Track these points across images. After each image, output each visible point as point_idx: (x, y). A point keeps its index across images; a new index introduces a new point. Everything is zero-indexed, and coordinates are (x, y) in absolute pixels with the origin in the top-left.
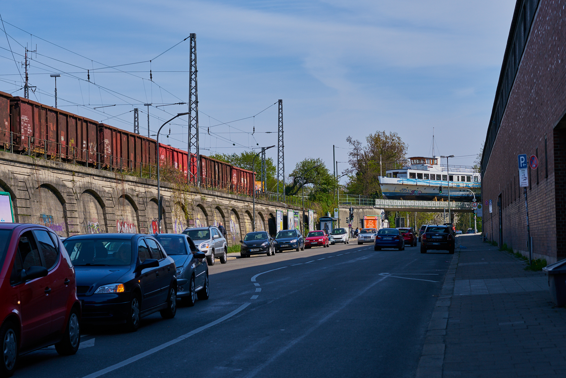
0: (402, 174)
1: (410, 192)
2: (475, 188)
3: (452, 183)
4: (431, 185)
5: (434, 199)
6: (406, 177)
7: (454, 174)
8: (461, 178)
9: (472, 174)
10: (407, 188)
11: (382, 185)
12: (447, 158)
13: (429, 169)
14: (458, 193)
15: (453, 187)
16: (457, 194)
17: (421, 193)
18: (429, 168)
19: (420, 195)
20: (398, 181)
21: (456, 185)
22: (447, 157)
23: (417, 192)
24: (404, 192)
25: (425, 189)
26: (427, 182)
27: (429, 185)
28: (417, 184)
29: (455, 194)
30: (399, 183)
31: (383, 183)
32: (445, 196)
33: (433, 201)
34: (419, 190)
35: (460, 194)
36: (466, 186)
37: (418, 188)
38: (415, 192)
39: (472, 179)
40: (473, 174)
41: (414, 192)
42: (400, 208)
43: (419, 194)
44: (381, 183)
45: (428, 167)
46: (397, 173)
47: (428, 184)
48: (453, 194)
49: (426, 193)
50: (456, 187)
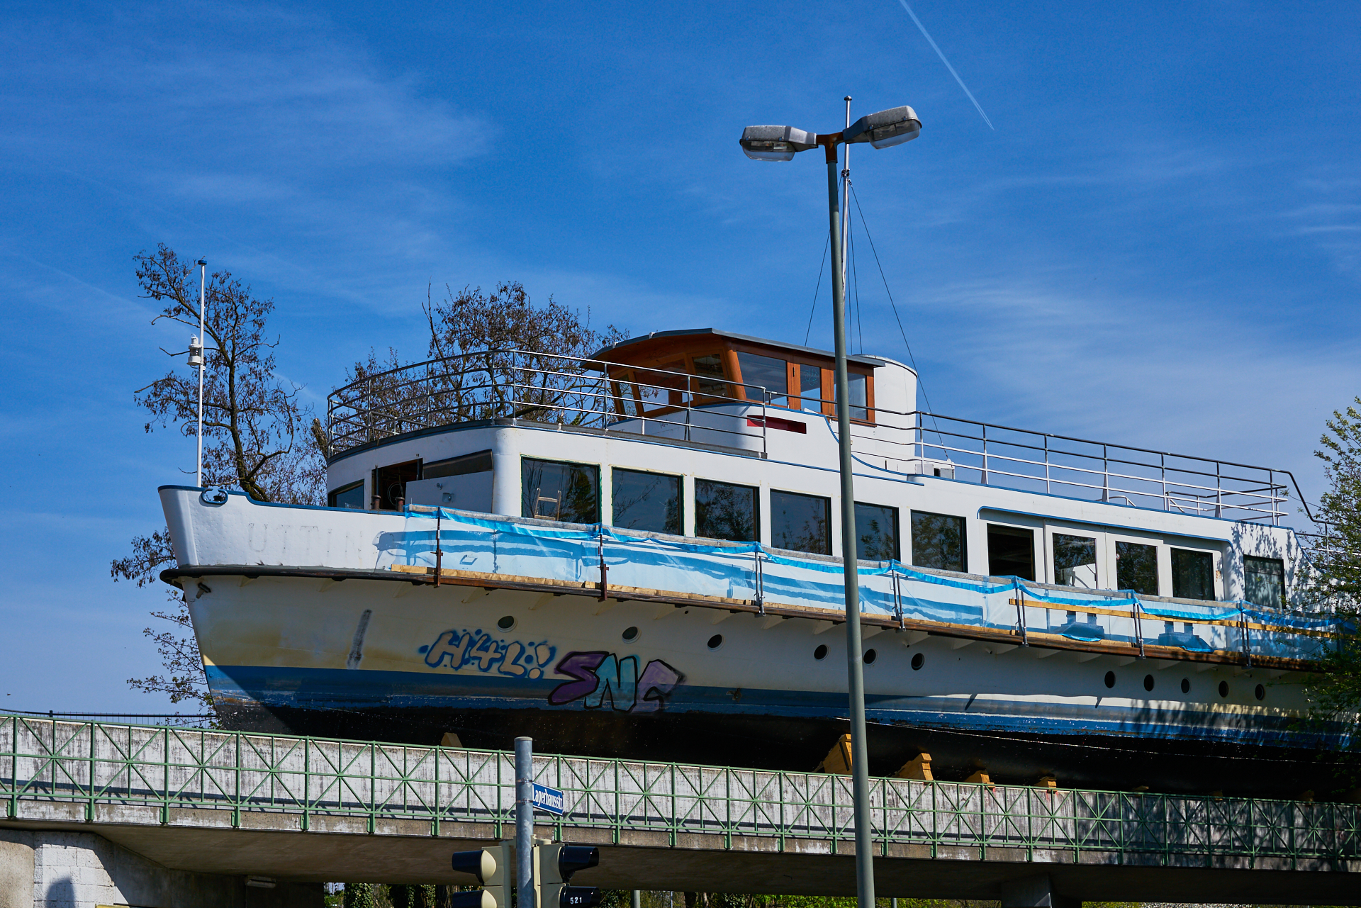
0: (452, 483)
1: (550, 673)
2: (1260, 664)
3: (1011, 594)
4: (770, 599)
5: (834, 754)
6: (486, 502)
7: (1043, 520)
8: (1119, 562)
9: (1221, 530)
10: (506, 623)
11: (204, 589)
12: (831, 157)
13: (754, 438)
14: (1090, 701)
15: (1029, 634)
16: (1080, 710)
17: (681, 690)
18: (758, 430)
19: (668, 707)
20: (387, 541)
21: (1059, 618)
22: (829, 143)
23: (628, 676)
24: (471, 670)
25: (715, 642)
26: (733, 572)
27: (758, 603)
28: (601, 586)
29: (1059, 709)
30: (393, 561)
31: (212, 562)
32: (944, 723)
33: (822, 771)
34: (644, 648)
35: (1106, 712)
36: (1163, 639)
37: (630, 634)
38: (606, 672)
39: (1225, 573)
40: (1237, 536)
41: (592, 669)
42: (342, 828)
43: (655, 693)
44: (195, 560)
45: (755, 421)
46: (413, 470)
47: (744, 594)
48: (1035, 708)
49: (738, 693)
50: (1060, 637)
